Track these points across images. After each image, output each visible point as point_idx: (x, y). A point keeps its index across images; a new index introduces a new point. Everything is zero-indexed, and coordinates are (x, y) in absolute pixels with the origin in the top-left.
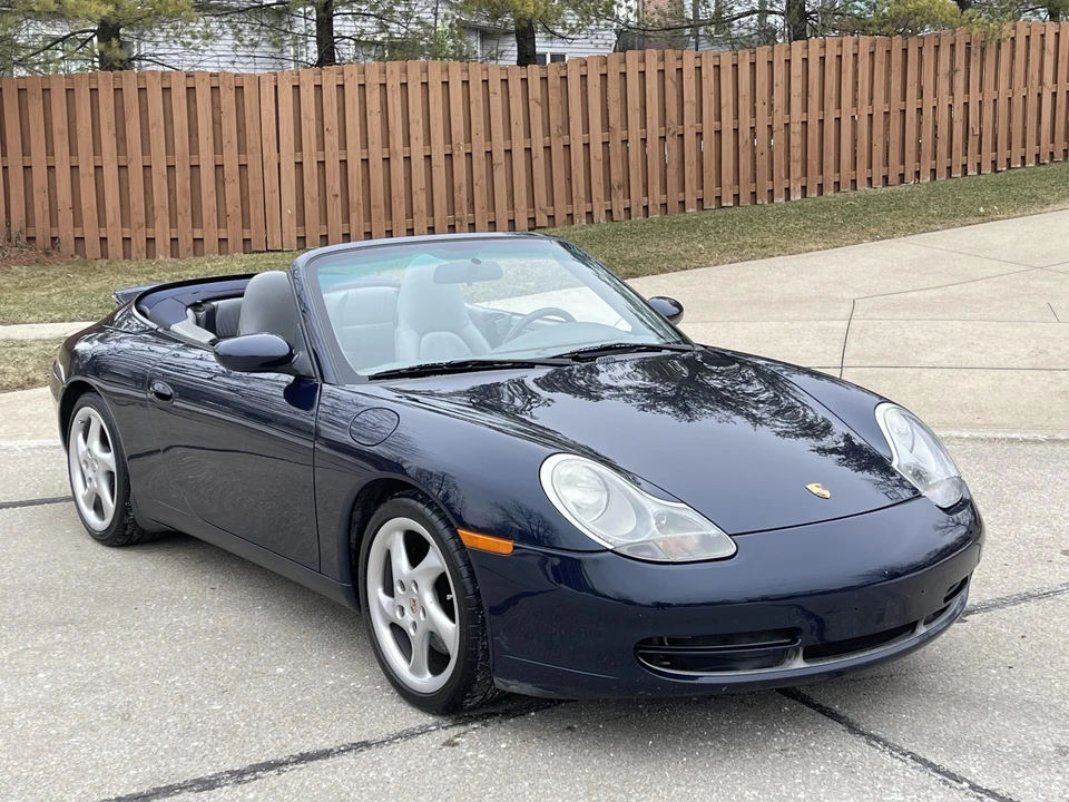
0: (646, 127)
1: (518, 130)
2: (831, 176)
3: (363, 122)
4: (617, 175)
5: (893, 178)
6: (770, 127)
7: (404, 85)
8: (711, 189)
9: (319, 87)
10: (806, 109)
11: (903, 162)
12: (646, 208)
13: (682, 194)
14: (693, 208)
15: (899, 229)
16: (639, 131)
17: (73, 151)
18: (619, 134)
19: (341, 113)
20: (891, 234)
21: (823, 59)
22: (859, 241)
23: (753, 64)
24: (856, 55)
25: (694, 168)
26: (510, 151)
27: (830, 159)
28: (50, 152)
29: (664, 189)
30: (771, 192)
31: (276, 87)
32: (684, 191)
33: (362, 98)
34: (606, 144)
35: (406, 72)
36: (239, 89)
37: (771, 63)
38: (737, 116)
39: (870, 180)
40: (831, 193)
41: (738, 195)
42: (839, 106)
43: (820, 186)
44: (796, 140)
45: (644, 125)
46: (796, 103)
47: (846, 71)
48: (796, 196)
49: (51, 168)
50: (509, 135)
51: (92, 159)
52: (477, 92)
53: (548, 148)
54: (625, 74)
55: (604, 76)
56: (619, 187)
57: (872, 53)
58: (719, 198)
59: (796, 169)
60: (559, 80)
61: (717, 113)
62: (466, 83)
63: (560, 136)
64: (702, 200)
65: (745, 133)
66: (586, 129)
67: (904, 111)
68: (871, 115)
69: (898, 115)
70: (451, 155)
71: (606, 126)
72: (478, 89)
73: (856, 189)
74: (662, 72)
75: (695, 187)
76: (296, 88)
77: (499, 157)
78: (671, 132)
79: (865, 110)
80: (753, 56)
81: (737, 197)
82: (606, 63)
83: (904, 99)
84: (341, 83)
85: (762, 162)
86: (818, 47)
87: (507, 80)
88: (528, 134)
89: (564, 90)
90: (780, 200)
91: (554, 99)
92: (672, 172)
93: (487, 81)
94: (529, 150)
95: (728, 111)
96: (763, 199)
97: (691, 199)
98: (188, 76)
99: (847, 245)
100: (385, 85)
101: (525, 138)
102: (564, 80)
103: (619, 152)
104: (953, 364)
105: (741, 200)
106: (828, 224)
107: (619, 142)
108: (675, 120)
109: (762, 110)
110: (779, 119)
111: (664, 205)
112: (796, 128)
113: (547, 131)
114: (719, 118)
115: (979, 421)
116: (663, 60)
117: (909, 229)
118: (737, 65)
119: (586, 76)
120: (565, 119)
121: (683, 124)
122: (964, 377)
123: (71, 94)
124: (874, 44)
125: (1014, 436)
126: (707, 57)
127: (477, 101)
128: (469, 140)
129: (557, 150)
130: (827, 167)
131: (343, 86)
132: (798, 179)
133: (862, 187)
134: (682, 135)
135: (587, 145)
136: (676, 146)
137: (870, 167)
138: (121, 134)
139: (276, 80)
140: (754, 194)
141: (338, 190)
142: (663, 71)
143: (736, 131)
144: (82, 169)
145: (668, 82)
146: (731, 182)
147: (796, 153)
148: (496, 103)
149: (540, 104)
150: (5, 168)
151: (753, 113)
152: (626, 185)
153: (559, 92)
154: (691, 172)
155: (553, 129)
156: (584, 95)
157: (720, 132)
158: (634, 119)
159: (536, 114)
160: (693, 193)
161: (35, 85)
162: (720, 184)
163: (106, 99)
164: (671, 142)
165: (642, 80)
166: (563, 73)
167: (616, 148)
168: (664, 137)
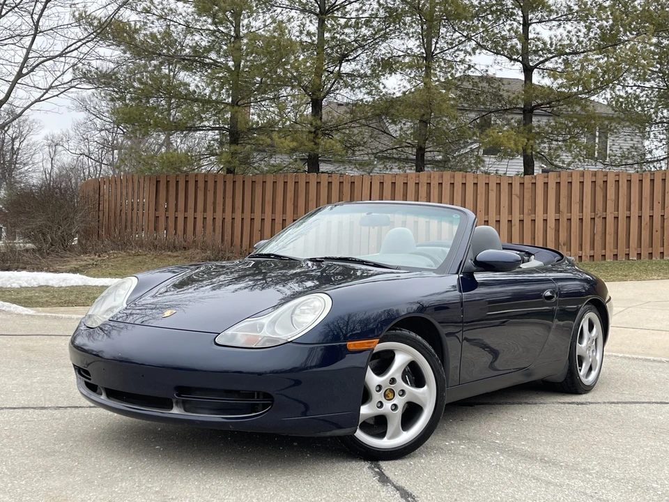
0: (582, 212)
1: (504, 211)
4: (563, 239)
6: (663, 216)
7: (440, 184)
8: (622, 250)
9: (394, 184)
12: (580, 257)
13: (604, 251)
14: (610, 259)
16: (578, 214)
17: (273, 212)
18: (565, 216)
19: (405, 197)
23: (652, 181)
25: (612, 237)
26: (499, 221)
29: (593, 247)
30: (662, 253)
31: (371, 183)
32: (605, 249)
33: (417, 190)
34: (558, 220)
35: (443, 177)
36: (353, 183)
37: (665, 180)
38: (641, 208)
45: (581, 211)
49: (263, 220)
50: (499, 212)
51: (281, 216)
52: (482, 189)
53: (521, 221)
54: (571, 183)
55: (558, 183)
56: (564, 245)
58: (628, 255)
60: (531, 185)
61: (628, 206)
62: (476, 184)
63: (529, 215)
64: (617, 255)
65: (646, 219)
66: (546, 211)
71: (558, 210)
74: (594, 182)
75: (612, 248)
76: (382, 183)
77: (493, 224)
78: (598, 216)
80: (652, 176)
81: (639, 255)
82: (560, 177)
85: (657, 235)
87: (500, 184)
88: (510, 212)
89: (534, 191)
91: (527, 195)
92: (598, 238)
93: (488, 184)
94: (510, 221)
95: (635, 205)
96: (657, 258)
97: (609, 254)
98: (329, 176)
100: (430, 183)
101: (508, 215)
102: (534, 185)
103: (565, 225)
105: (642, 257)
107: (565, 220)
108: (601, 209)
109: (657, 206)
111: (592, 257)
113: (522, 212)
114: (629, 209)
116: (595, 176)
119: (547, 183)
120: (533, 205)
121: (606, 212)
125: (648, 358)
126: (623, 175)
127: (482, 194)
129: (527, 223)
131: (407, 183)
134: (605, 218)
135: (545, 220)
136: (601, 223)
138: (296, 204)
139: (372, 179)
140: (651, 254)
143: (640, 217)
144: (276, 221)
145: (598, 188)
146: (636, 246)
148: (493, 195)
149: (519, 197)
150: (243, 219)
151: (652, 208)
152: (569, 243)
153: (530, 190)
154: (610, 239)
155: (526, 211)
156: (546, 193)
157: (630, 217)
158: (576, 208)
159: (516, 201)
160: (611, 251)
161: (259, 179)
162: (628, 246)
163: (291, 187)
164: (599, 222)
165: (581, 186)
166: (534, 181)
167: (563, 223)
168: (594, 218)
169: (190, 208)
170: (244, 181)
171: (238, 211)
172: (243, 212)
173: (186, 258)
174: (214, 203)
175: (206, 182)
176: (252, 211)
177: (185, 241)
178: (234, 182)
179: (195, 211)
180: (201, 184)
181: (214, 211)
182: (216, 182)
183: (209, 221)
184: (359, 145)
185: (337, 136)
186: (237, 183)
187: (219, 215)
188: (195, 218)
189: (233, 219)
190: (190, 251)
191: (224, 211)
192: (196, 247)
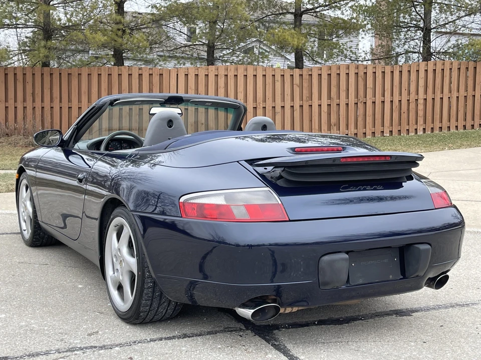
0: (348, 99)
1: (288, 98)
2: (437, 124)
3: (216, 91)
4: (333, 120)
5: (468, 126)
6: (408, 100)
7: (236, 76)
8: (378, 128)
9: (197, 75)
10: (426, 92)
11: (473, 120)
13: (365, 130)
14: (370, 136)
15: (463, 145)
16: (345, 100)
18: (336, 101)
19: (206, 87)
20: (459, 147)
21: (435, 70)
22: (443, 149)
23: (401, 72)
24: (451, 69)
25: (371, 118)
26: (284, 107)
27: (437, 116)
28: (80, 101)
29: (356, 127)
30: (408, 130)
31: (177, 75)
32: (366, 128)
33: (216, 81)
34: (329, 105)
35: (237, 70)
36: (161, 75)
37: (409, 71)
38: (392, 95)
39: (457, 127)
40: (437, 132)
41: (392, 131)
42: (442, 92)
43: (432, 128)
44: (421, 107)
45: (348, 97)
46: (421, 90)
47: (446, 76)
48: (420, 133)
50: (283, 100)
52: (269, 80)
53: (301, 106)
54: (339, 74)
55: (329, 75)
56: (334, 125)
57: (459, 69)
58: (383, 132)
59: (421, 120)
60: (308, 76)
61: (383, 94)
62: (264, 76)
63: (307, 101)
64: (374, 132)
65: (396, 103)
66: (320, 98)
67: (474, 96)
68: (458, 97)
69: (471, 98)
70: (256, 108)
71: (329, 97)
72: (270, 79)
73: (450, 130)
75: (371, 127)
76: (187, 75)
77: (278, 109)
78: (360, 101)
79: (455, 94)
81: (391, 132)
82: (330, 69)
83: (474, 90)
84: (207, 74)
85: (404, 116)
86: (432, 65)
87: (284, 75)
88: (293, 99)
89: (310, 81)
90: (412, 134)
91: (305, 85)
92: (360, 119)
93: (274, 75)
94: (292, 107)
95: (388, 92)
96: (404, 134)
97: (369, 132)
98: (140, 69)
99: (436, 151)
100: (227, 75)
101: (291, 101)
102: (310, 76)
103: (335, 109)
104: (469, 199)
105: (393, 133)
106: (430, 143)
107: (335, 105)
108: (362, 96)
109: (404, 93)
110: (413, 97)
111: (356, 134)
112: (421, 101)
113: (301, 99)
114: (384, 96)
115: (473, 224)
116: (358, 68)
117: (468, 145)
118: (393, 72)
119: (321, 74)
120: (310, 93)
121: (366, 98)
122: (472, 205)
123: (90, 75)
124: (460, 64)
126: (378, 68)
127: (269, 84)
128: (265, 101)
129: (306, 108)
130: (436, 120)
131: (208, 75)
132: (421, 125)
133: (453, 130)
134: (366, 103)
135: (320, 105)
136: (362, 107)
137: (457, 121)
139: (178, 71)
140: (400, 131)
141: (203, 121)
142: (357, 73)
143: (392, 101)
145: (360, 78)
146: (389, 125)
147: (421, 113)
148: (278, 85)
149: (299, 87)
150: (61, 108)
151: (400, 94)
152: (338, 125)
153: (308, 81)
154: (369, 120)
155: (304, 98)
156: (320, 83)
157: (384, 102)
158: (343, 95)
159: (297, 90)
160: (370, 129)
161: (75, 72)
162: (383, 126)
163: (104, 78)
164: (360, 106)
165: (347, 77)
166: (310, 73)
167: (334, 108)
168: (357, 103)
169: (11, 99)
170: (60, 74)
171: (56, 101)
172: (61, 102)
173: (10, 144)
174: (33, 94)
175: (24, 74)
176: (70, 101)
177: (8, 129)
178: (51, 74)
179: (15, 101)
180: (20, 77)
181: (34, 101)
182: (33, 74)
183: (29, 111)
184: (156, 43)
185: (137, 35)
186: (54, 76)
187: (38, 104)
188: (16, 107)
189: (52, 108)
190: (13, 138)
191: (42, 101)
192: (19, 134)
